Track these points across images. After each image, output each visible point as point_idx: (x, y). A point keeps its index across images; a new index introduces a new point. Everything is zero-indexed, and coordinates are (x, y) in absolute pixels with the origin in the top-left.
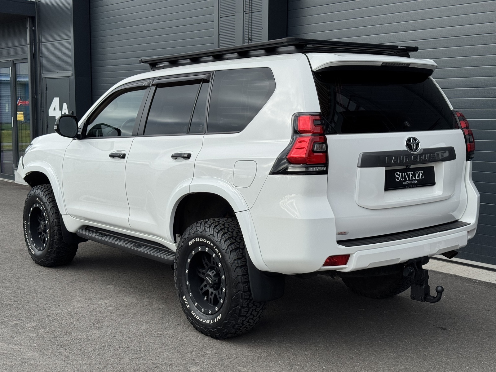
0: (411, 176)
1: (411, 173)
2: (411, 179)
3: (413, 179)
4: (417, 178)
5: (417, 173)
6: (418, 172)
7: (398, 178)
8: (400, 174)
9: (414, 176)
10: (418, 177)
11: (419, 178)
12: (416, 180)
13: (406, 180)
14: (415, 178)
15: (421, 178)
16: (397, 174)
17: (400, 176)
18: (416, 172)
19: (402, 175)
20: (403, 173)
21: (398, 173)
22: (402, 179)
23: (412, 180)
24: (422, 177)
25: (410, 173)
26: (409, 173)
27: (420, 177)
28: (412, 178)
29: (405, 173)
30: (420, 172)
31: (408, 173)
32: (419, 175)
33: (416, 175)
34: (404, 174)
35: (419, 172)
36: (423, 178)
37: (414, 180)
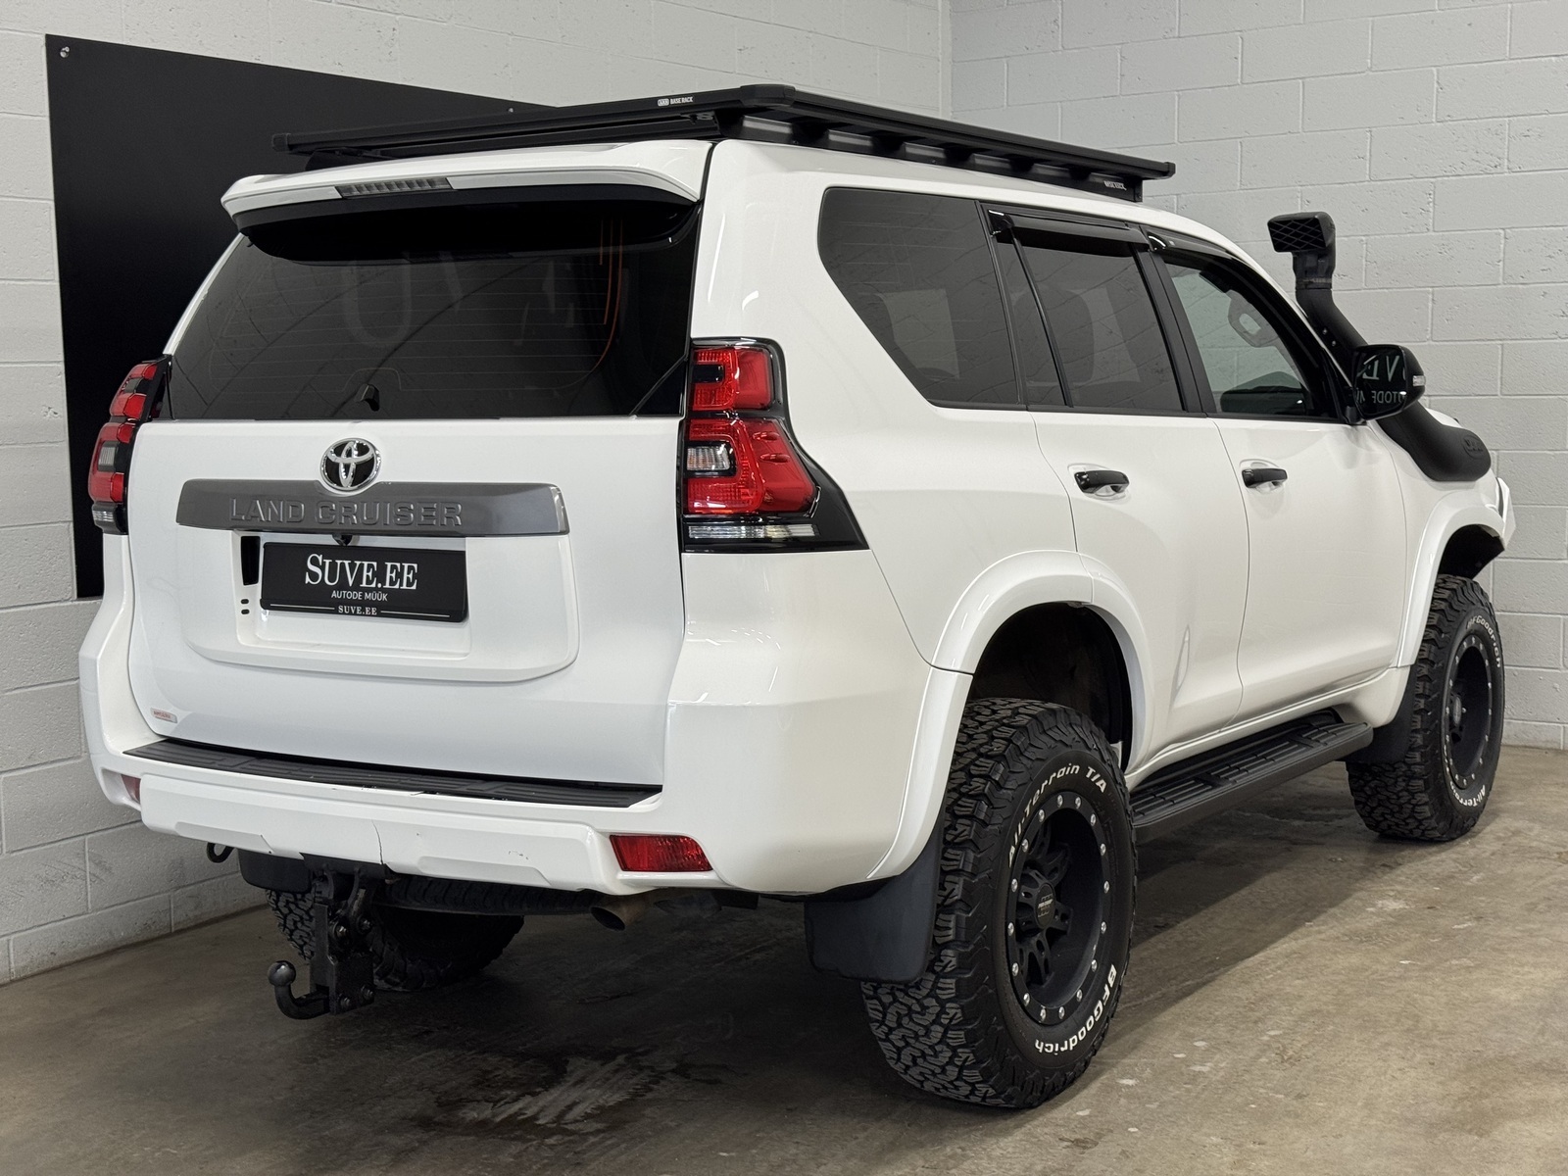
0: (365, 573)
1: (370, 567)
2: (364, 585)
3: (374, 585)
4: (387, 586)
5: (393, 568)
6: (398, 565)
7: (314, 576)
8: (324, 563)
9: (380, 575)
10: (392, 583)
11: (397, 586)
12: (384, 590)
13: (343, 585)
14: (380, 585)
15: (404, 587)
16: (315, 562)
17: (322, 568)
18: (389, 564)
19: (333, 566)
20: (339, 562)
21: (320, 558)
22: (331, 579)
23: (369, 590)
24: (409, 584)
25: (366, 563)
26: (362, 566)
27: (401, 584)
28: (369, 582)
29: (347, 563)
30: (406, 565)
31: (358, 563)
32: (400, 575)
33: (388, 575)
34: (343, 565)
35: (402, 567)
36: (414, 587)
37: (376, 589)
